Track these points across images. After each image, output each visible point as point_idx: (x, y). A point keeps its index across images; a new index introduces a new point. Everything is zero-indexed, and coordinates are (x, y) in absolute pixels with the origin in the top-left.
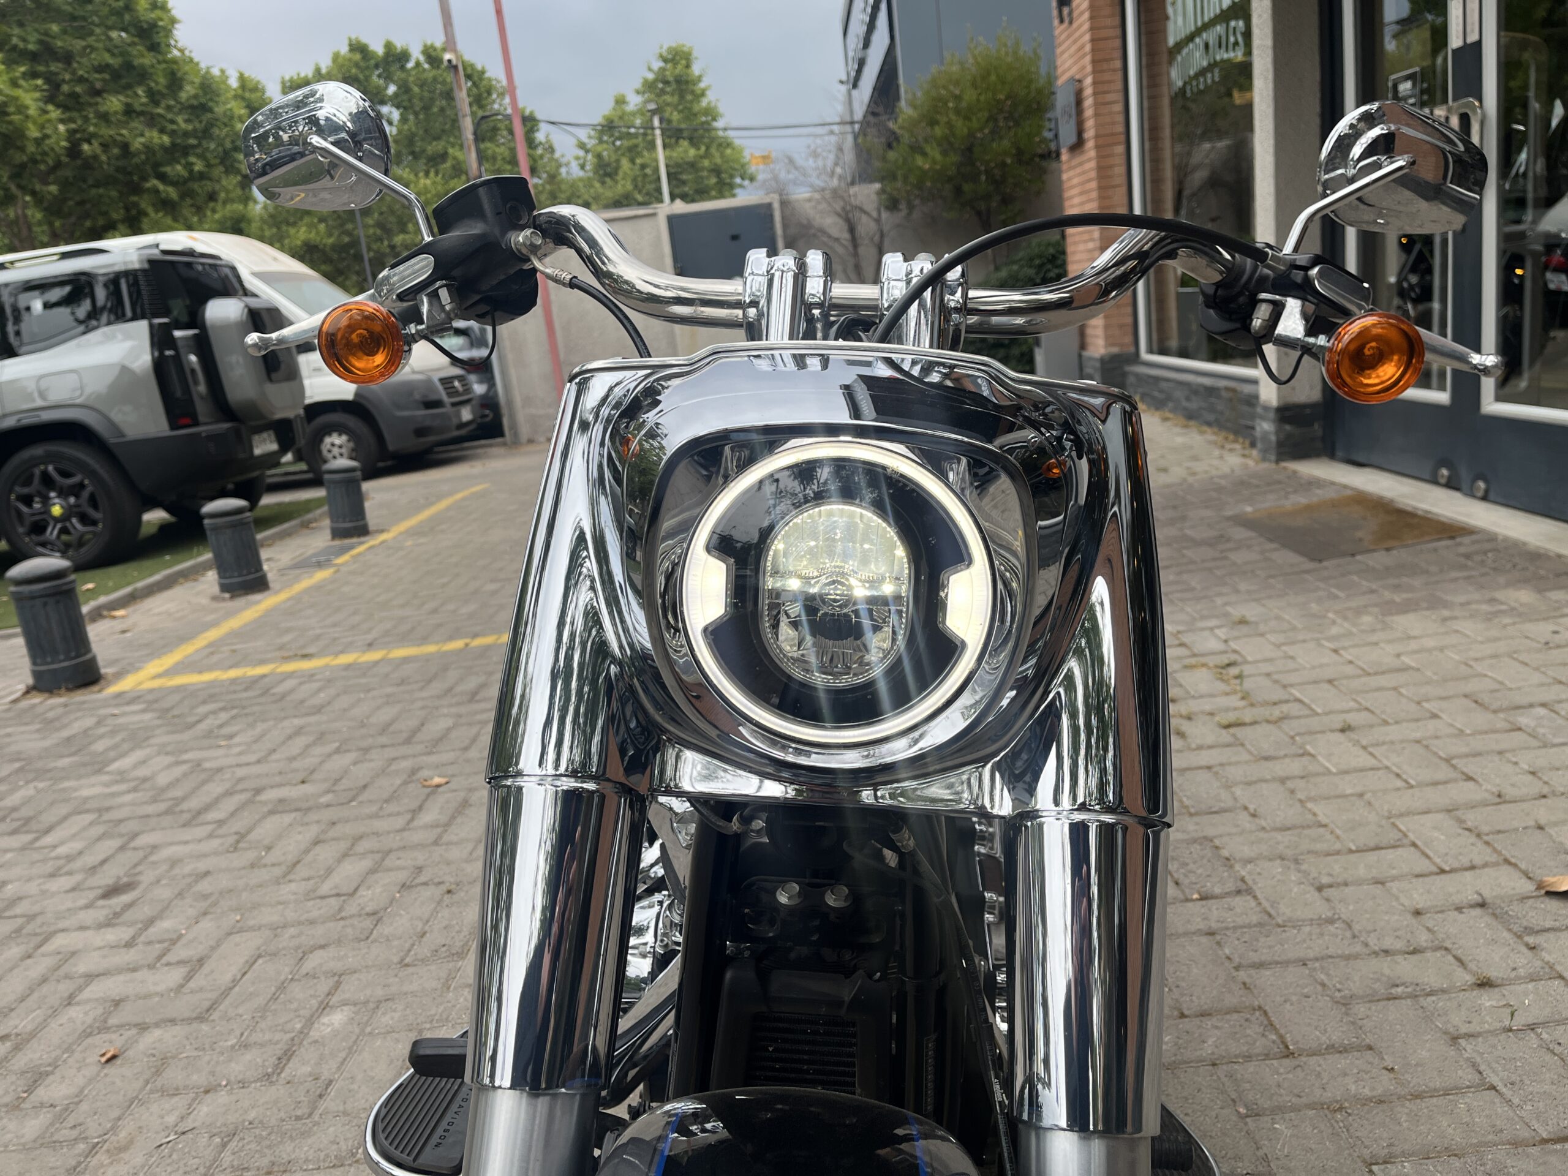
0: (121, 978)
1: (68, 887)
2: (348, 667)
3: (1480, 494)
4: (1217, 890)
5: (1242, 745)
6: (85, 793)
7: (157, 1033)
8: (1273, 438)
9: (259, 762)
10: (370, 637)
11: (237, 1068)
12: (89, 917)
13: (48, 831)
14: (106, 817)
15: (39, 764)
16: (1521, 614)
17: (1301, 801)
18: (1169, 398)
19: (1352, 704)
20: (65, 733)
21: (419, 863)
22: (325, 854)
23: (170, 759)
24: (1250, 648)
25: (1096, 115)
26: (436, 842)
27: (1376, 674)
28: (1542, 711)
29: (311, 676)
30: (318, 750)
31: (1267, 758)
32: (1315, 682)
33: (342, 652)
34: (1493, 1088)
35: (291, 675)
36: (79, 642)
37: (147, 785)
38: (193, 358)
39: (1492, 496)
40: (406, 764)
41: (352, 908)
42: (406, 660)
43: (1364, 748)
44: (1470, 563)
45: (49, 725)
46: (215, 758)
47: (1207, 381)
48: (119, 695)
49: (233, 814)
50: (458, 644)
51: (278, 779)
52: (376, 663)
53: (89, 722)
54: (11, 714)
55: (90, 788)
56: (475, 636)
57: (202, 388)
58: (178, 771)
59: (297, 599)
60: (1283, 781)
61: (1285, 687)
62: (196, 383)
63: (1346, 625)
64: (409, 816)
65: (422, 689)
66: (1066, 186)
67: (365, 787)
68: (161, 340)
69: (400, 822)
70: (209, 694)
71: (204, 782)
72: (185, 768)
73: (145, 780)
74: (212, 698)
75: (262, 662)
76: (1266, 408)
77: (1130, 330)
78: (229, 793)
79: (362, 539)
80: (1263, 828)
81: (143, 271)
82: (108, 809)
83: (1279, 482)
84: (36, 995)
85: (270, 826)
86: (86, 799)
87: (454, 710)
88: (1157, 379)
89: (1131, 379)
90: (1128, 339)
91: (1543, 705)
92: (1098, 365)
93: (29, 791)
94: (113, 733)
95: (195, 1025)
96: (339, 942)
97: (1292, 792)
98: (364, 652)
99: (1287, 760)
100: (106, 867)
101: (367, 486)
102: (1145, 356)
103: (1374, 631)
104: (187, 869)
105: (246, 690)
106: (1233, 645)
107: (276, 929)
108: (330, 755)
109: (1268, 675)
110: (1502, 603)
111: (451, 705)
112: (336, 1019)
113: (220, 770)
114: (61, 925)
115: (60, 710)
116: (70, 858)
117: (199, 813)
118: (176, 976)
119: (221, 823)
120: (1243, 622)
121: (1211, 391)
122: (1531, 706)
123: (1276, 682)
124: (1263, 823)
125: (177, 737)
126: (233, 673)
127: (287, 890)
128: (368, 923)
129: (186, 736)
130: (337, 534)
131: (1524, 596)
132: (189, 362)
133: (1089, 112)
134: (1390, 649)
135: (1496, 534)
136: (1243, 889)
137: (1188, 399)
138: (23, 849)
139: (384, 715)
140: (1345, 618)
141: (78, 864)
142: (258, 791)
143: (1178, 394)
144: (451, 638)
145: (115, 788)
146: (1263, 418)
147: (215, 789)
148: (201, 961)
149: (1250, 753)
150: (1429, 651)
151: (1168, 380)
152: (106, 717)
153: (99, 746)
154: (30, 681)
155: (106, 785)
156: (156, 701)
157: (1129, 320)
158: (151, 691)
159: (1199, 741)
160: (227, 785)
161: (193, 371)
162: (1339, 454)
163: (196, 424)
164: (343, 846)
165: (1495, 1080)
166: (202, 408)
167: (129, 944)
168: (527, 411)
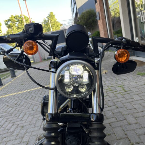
4: (122, 119)
5: (125, 97)
10: (15, 91)
17: (132, 105)
19: (138, 90)
21: (19, 124)
22: (7, 123)
24: (126, 83)
25: (101, 16)
26: (21, 120)
27: (141, 86)
30: (7, 108)
31: (128, 99)
32: (134, 87)
33: (11, 93)
41: (9, 131)
42: (19, 94)
43: (140, 96)
56: (28, 90)
60: (130, 102)
61: (130, 88)
63: (137, 79)
66: (99, 24)
67: (12, 113)
69: (17, 118)
79: (15, 77)
80: (127, 110)
99: (130, 99)
101: (15, 70)
103: (141, 79)
106: (123, 83)
109: (127, 87)
111: (24, 100)
120: (124, 79)
123: (129, 88)
124: (127, 109)
128: (11, 134)
130: (12, 77)
133: (100, 15)
134: (143, 82)
136: (125, 119)
149: (125, 98)
159: (119, 97)
162: (136, 55)
164: (9, 122)
168: (36, 58)
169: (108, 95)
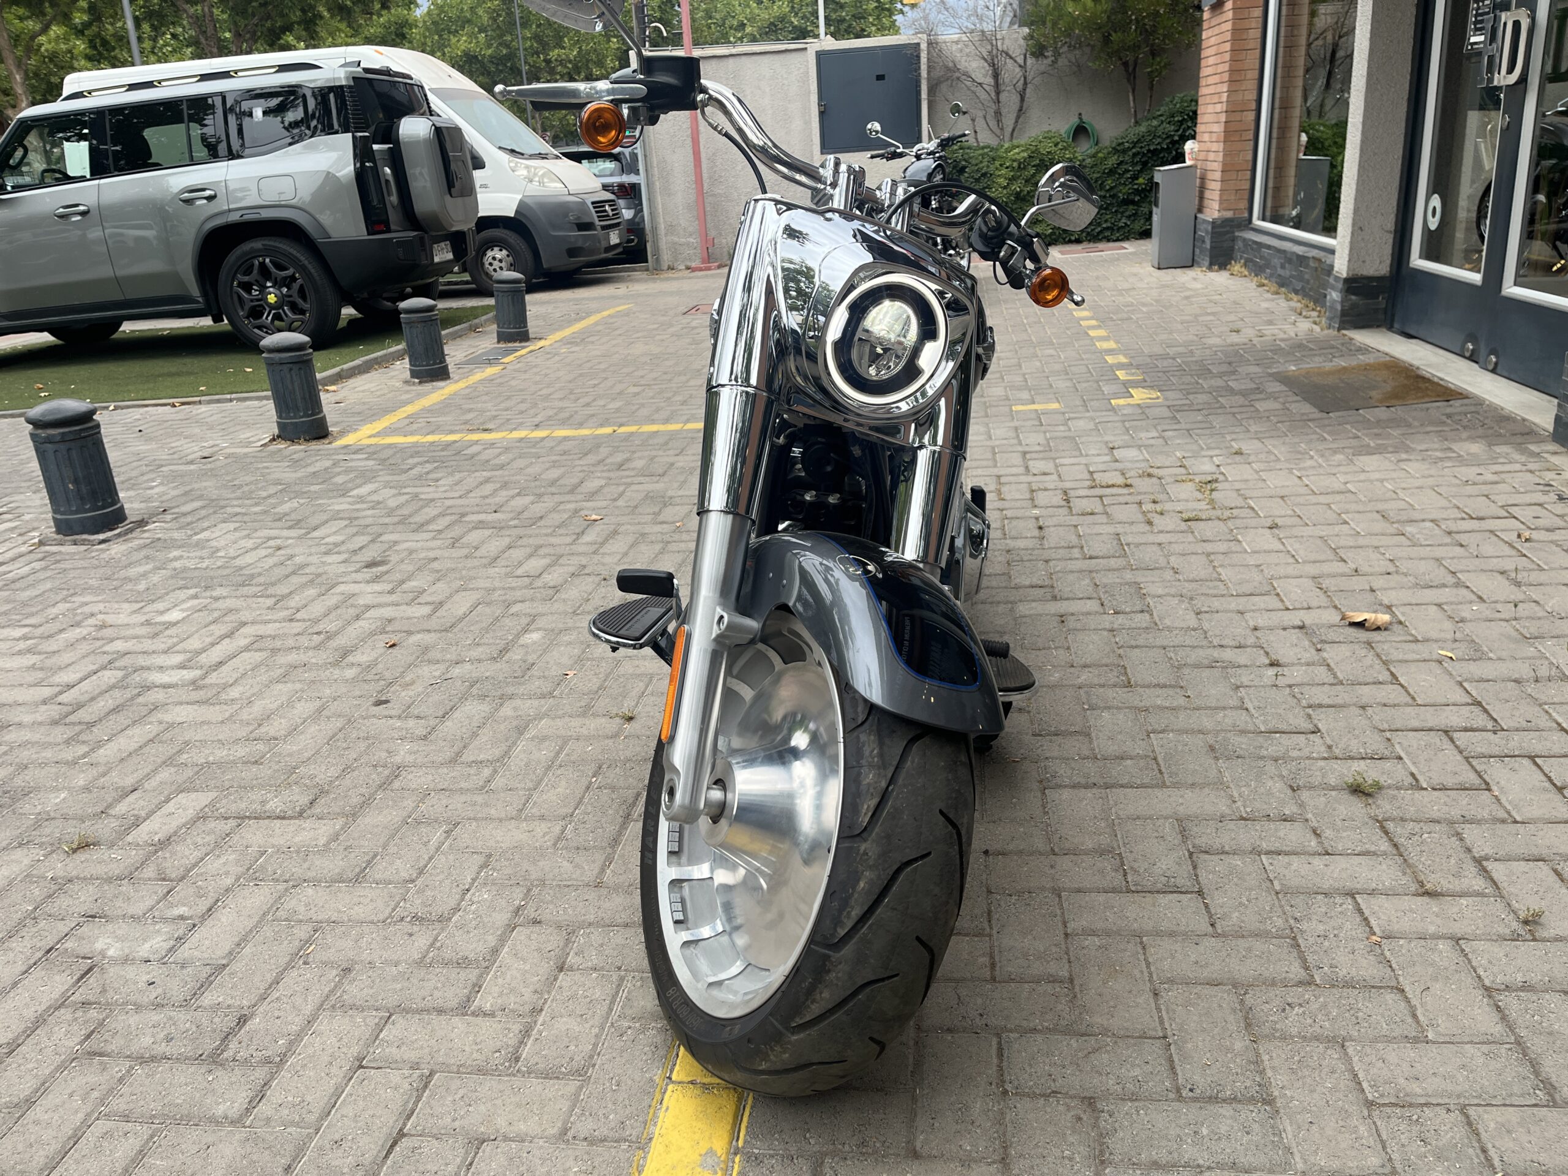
0: (390, 608)
1: (340, 560)
2: (521, 440)
3: (1491, 367)
4: (1128, 610)
5: (1192, 532)
6: (337, 507)
7: (419, 636)
8: (1339, 307)
9: (460, 497)
10: (537, 420)
11: (475, 653)
12: (359, 576)
13: (315, 529)
14: (356, 523)
15: (297, 488)
16: (1461, 460)
17: (1214, 567)
18: (1268, 265)
19: (1288, 512)
20: (311, 469)
21: (583, 563)
22: (517, 554)
23: (394, 491)
24: (1235, 472)
26: (594, 553)
27: (1321, 494)
28: (1428, 524)
29: (492, 444)
30: (504, 493)
31: (1205, 541)
32: (1271, 497)
33: (515, 429)
34: (1247, 709)
35: (477, 442)
36: (314, 404)
37: (381, 506)
38: (388, 170)
39: (1499, 370)
40: (572, 506)
41: (539, 583)
42: (566, 439)
43: (1280, 539)
44: (1449, 421)
45: (295, 463)
46: (427, 492)
47: (1299, 250)
48: (346, 447)
49: (447, 527)
50: (608, 430)
51: (476, 509)
52: (543, 439)
53: (328, 463)
54: (264, 454)
55: (341, 505)
56: (621, 425)
57: (394, 198)
58: (403, 499)
59: (474, 387)
60: (1208, 554)
61: (1246, 498)
62: (389, 194)
63: (1320, 460)
64: (575, 537)
65: (580, 459)
66: (1204, 45)
67: (541, 518)
68: (362, 152)
69: (569, 540)
70: (415, 451)
71: (422, 507)
72: (406, 497)
73: (379, 503)
74: (417, 454)
75: (452, 432)
76: (1337, 278)
77: (1246, 196)
78: (442, 515)
79: (523, 344)
80: (1179, 580)
81: (350, 87)
82: (356, 518)
83: (1333, 347)
84: (334, 614)
85: (475, 537)
86: (338, 511)
87: (604, 474)
88: (1260, 245)
89: (1239, 244)
90: (1244, 204)
91: (1432, 521)
92: (1210, 228)
93: (294, 504)
94: (347, 471)
95: (444, 633)
96: (532, 600)
97: (1212, 561)
98: (533, 431)
100: (363, 551)
101: (528, 298)
102: (1257, 222)
103: (1339, 465)
104: (423, 555)
105: (442, 450)
106: (1222, 469)
107: (490, 591)
108: (513, 497)
109: (1238, 490)
110: (1454, 452)
111: (603, 471)
112: (535, 636)
113: (433, 500)
114: (341, 580)
115: (302, 454)
116: (336, 545)
117: (422, 525)
118: (426, 610)
119: (440, 532)
120: (1239, 453)
121: (1302, 260)
122: (1423, 521)
123: (1241, 495)
124: (1180, 577)
125: (396, 478)
126: (430, 438)
127: (491, 571)
128: (551, 592)
129: (403, 477)
130: (502, 338)
131: (1476, 448)
132: (384, 174)
134: (1342, 478)
135: (1484, 400)
136: (1146, 610)
137: (1283, 267)
138: (299, 538)
139: (554, 474)
140: (1322, 456)
141: (343, 548)
142: (463, 515)
143: (1276, 262)
144: (602, 426)
145: (358, 506)
146: (1333, 288)
147: (430, 512)
148: (441, 604)
150: (1371, 481)
151: (1269, 247)
152: (339, 461)
153: (339, 480)
154: (276, 431)
155: (350, 504)
156: (375, 453)
157: (1247, 186)
158: (369, 446)
159: (1161, 528)
160: (440, 510)
161: (387, 181)
162: (1396, 325)
163: (389, 231)
164: (528, 550)
165: (1250, 706)
166: (394, 217)
167: (391, 592)
168: (669, 238)
169: (1107, 513)
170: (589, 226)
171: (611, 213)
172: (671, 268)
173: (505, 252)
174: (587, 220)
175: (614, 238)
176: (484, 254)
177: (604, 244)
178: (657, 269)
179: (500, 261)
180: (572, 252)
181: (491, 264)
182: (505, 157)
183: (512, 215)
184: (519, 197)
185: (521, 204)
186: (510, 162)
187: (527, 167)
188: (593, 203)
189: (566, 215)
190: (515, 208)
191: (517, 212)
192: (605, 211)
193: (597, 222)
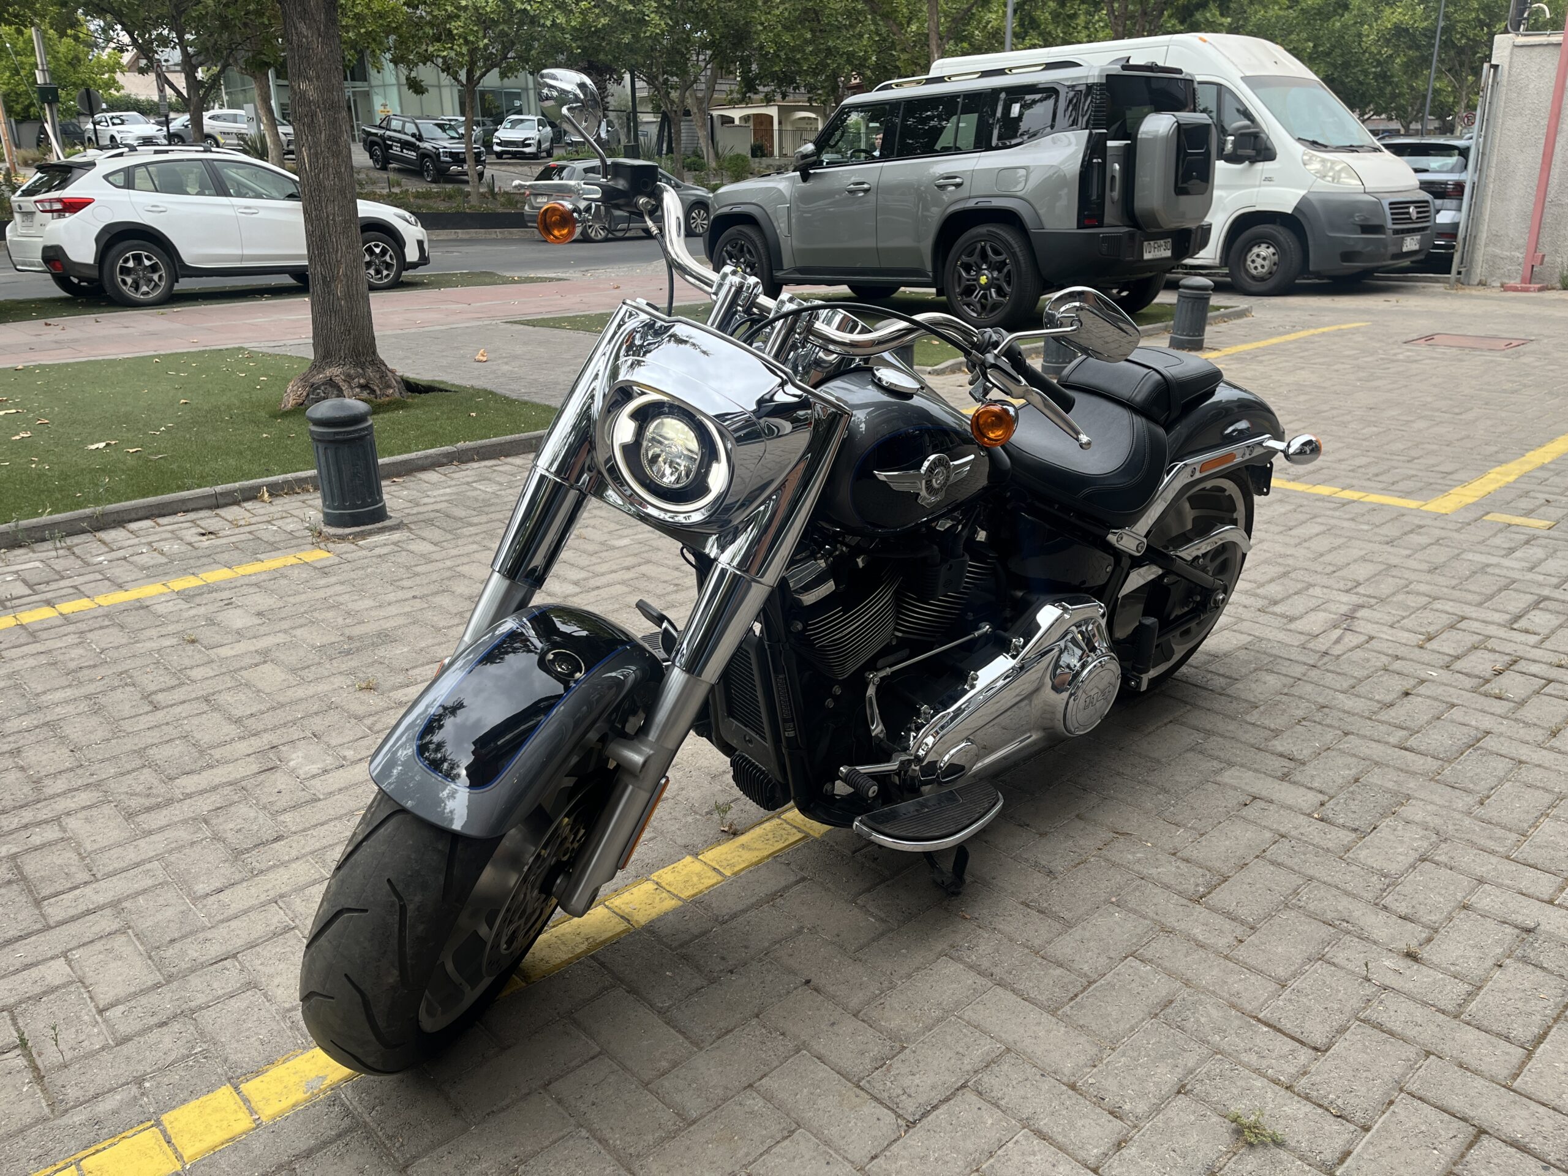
38: (1117, 166)
57: (1116, 194)
62: (1112, 189)
68: (1094, 148)
81: (1099, 85)
130: (1174, 344)
132: (1112, 170)
161: (1113, 178)
163: (1100, 225)
166: (1110, 212)
168: (1490, 249)
170: (1378, 229)
171: (1414, 216)
172: (1482, 284)
173: (1272, 250)
174: (1375, 222)
175: (1411, 244)
176: (1250, 250)
177: (1392, 250)
178: (1463, 281)
179: (1264, 259)
180: (1347, 256)
181: (1253, 261)
182: (1300, 148)
183: (1290, 212)
184: (1303, 192)
185: (1304, 201)
186: (1304, 154)
187: (1323, 161)
188: (1391, 204)
189: (1351, 216)
190: (1294, 204)
191: (1296, 208)
192: (1408, 213)
193: (1389, 225)
